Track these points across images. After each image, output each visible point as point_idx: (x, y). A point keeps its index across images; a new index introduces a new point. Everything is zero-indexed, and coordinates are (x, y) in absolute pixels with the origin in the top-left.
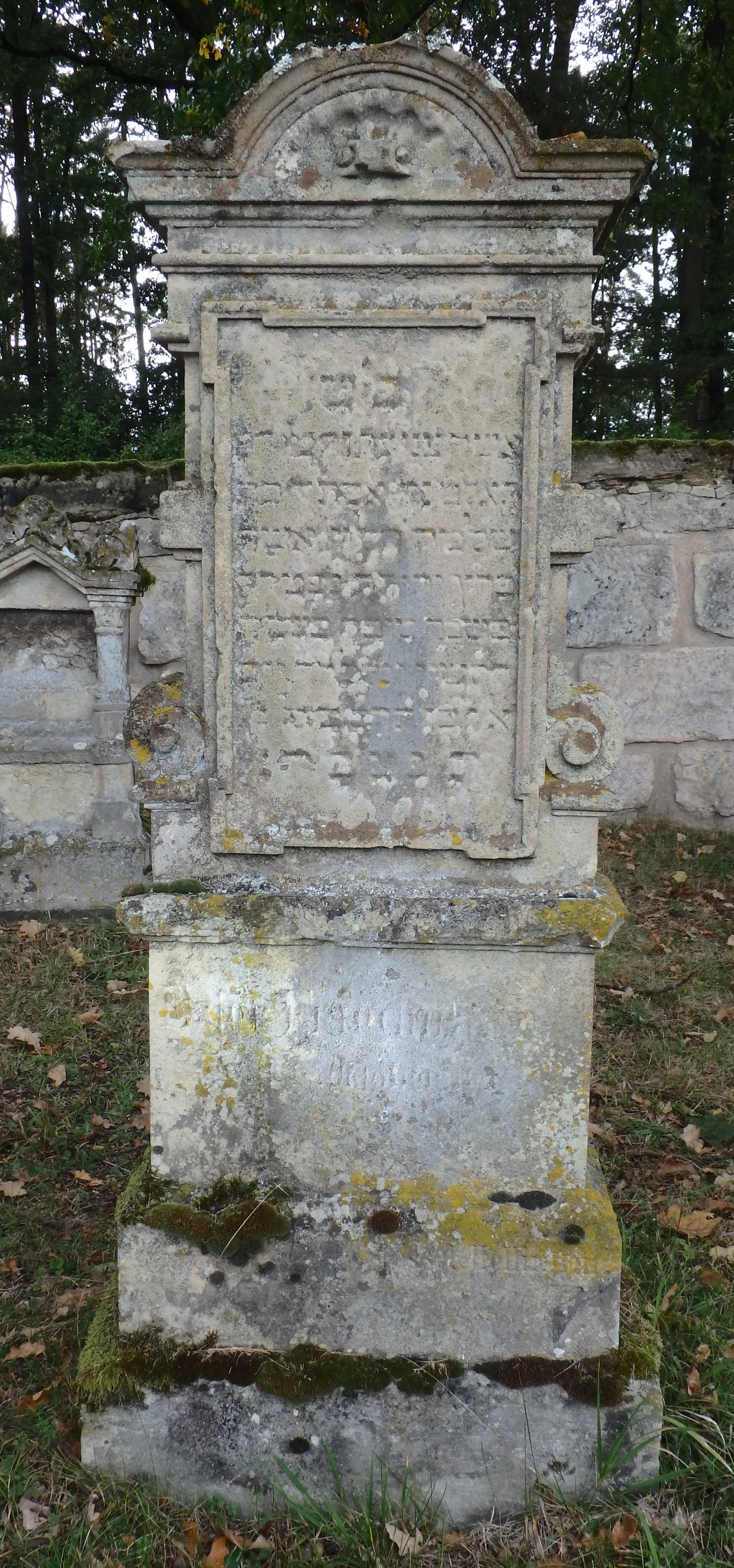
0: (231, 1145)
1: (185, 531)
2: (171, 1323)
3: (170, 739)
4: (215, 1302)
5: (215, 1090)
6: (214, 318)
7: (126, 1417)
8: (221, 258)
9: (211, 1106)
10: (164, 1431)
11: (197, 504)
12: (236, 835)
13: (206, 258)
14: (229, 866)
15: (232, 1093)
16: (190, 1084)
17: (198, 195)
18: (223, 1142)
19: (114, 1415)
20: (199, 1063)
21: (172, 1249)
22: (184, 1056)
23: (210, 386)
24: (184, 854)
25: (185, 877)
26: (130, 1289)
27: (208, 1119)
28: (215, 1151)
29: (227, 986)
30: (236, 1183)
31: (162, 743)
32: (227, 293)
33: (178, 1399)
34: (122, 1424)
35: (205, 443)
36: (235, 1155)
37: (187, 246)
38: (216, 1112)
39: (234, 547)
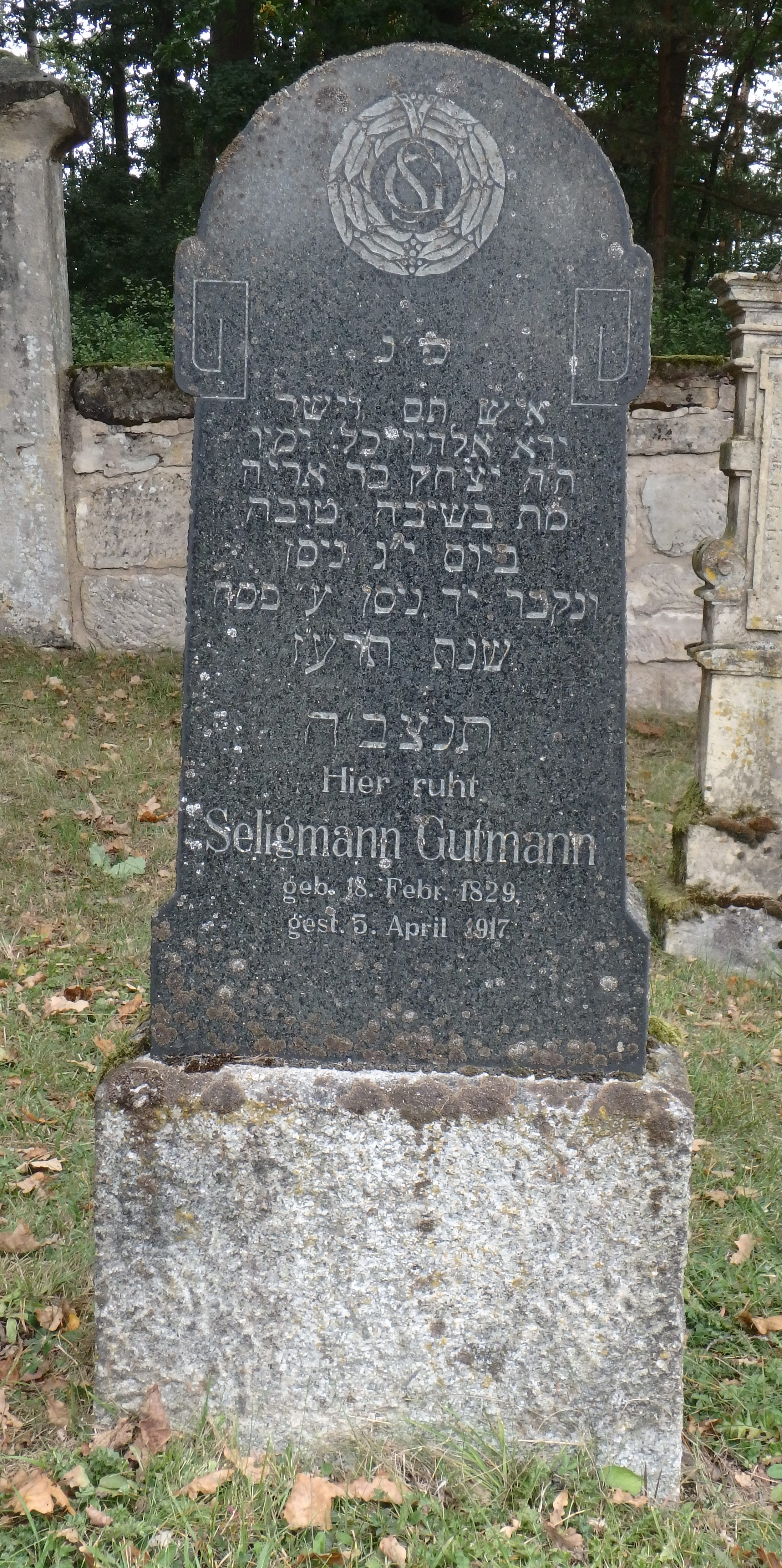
0: (748, 786)
1: (744, 461)
2: (715, 881)
3: (729, 568)
4: (739, 869)
5: (742, 756)
6: (768, 357)
7: (692, 928)
8: (773, 328)
9: (739, 765)
10: (711, 935)
11: (752, 448)
12: (758, 620)
13: (765, 328)
14: (754, 636)
15: (751, 758)
16: (729, 753)
17: (766, 298)
18: (744, 785)
19: (684, 926)
20: (734, 741)
21: (718, 839)
22: (727, 736)
23: (763, 390)
24: (731, 630)
25: (730, 642)
26: (693, 861)
27: (737, 772)
28: (739, 790)
29: (753, 699)
30: (750, 808)
31: (724, 570)
32: (774, 344)
33: (720, 918)
34: (688, 931)
35: (758, 418)
36: (750, 792)
37: (756, 321)
38: (742, 768)
39: (769, 471)
